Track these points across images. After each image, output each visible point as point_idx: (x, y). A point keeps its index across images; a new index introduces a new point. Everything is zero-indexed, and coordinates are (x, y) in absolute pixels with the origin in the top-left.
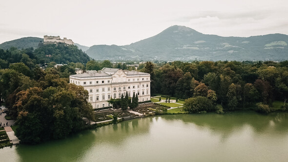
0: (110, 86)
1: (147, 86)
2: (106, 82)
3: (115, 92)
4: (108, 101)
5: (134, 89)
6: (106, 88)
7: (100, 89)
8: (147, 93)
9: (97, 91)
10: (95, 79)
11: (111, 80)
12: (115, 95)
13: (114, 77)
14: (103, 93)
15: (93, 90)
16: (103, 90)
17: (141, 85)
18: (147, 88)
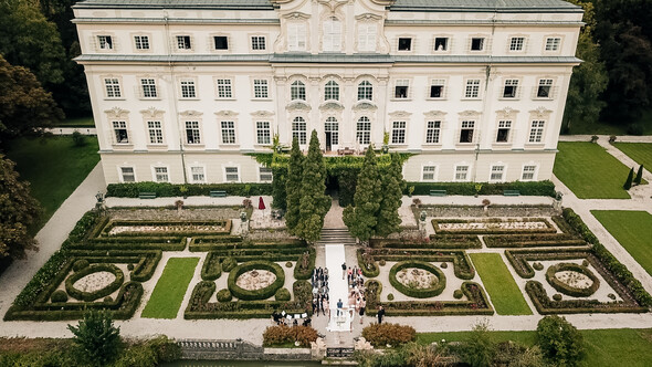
0: (263, 72)
1: (543, 92)
2: (240, 43)
3: (299, 113)
4: (260, 157)
5: (436, 104)
6: (243, 82)
7: (206, 82)
8: (536, 135)
9: (189, 91)
10: (167, 23)
11: (270, 35)
12: (299, 125)
13: (295, 15)
14: (226, 106)
15: (160, 84)
16: (225, 90)
17: (498, 85)
18: (543, 104)
